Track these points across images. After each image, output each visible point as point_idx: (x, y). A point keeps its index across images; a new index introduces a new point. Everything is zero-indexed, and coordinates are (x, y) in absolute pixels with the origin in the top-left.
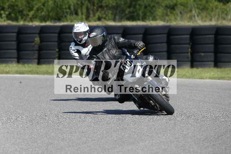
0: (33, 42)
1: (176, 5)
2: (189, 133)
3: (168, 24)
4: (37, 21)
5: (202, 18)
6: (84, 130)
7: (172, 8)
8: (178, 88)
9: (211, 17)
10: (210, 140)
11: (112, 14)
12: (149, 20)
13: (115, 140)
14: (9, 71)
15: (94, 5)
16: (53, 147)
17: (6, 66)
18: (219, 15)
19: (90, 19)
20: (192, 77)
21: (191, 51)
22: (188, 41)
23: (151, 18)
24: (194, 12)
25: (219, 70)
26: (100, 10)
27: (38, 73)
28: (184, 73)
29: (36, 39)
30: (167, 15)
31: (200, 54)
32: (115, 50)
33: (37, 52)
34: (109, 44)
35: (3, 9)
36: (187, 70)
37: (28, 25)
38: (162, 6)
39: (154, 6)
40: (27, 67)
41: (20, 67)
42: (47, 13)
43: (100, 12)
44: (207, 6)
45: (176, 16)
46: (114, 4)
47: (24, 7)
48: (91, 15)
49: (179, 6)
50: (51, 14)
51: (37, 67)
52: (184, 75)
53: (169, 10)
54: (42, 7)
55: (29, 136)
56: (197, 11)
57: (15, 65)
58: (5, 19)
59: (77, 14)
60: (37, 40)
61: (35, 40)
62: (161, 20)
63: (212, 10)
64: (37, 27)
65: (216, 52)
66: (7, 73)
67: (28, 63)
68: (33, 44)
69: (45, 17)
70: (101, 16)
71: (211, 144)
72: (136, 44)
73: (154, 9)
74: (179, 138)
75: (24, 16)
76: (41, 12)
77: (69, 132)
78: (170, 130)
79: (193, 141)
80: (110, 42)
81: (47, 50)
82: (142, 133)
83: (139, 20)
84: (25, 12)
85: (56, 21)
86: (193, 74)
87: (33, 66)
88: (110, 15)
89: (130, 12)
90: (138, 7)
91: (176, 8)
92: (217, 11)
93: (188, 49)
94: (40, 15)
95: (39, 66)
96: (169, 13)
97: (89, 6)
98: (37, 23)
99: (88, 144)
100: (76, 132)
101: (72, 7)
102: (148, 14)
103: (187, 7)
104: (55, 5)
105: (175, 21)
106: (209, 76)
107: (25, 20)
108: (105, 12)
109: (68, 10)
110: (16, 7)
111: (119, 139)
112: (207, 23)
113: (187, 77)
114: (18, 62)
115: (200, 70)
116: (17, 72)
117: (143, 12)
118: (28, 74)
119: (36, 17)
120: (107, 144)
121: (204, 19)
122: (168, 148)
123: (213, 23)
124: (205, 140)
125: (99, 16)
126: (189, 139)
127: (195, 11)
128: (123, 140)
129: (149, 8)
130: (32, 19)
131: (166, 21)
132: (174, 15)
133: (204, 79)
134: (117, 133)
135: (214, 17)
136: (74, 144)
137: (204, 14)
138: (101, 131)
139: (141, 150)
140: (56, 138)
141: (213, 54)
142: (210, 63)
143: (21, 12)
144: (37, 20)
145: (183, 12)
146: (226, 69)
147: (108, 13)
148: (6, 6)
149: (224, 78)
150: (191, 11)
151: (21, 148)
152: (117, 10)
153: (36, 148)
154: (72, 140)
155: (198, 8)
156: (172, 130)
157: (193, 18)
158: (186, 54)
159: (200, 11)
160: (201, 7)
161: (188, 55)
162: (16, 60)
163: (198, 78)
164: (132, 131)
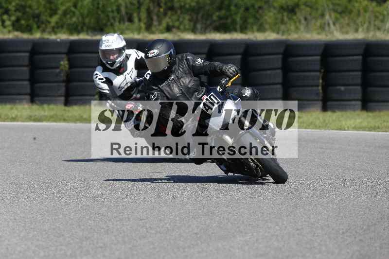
0: (58, 68)
1: (297, 5)
2: (319, 220)
3: (284, 37)
4: (64, 33)
5: (342, 27)
6: (143, 215)
7: (292, 10)
8: (300, 145)
9: (358, 25)
10: (354, 232)
11: (190, 20)
12: (253, 32)
13: (196, 232)
14: (17, 116)
15: (159, 5)
16: (90, 244)
17: (12, 109)
18: (370, 23)
19: (153, 29)
20: (325, 126)
21: (322, 83)
22: (318, 67)
23: (255, 28)
24: (327, 17)
25: (370, 114)
26: (169, 13)
27: (65, 120)
28: (311, 120)
29: (62, 63)
30: (282, 22)
31: (338, 87)
32: (188, 78)
33: (64, 84)
34: (179, 68)
35: (7, 12)
36: (315, 115)
37: (48, 39)
38: (275, 8)
39: (260, 8)
40: (47, 110)
41: (36, 110)
42: (80, 19)
43: (170, 18)
44: (350, 7)
45: (298, 24)
46: (193, 4)
47: (42, 9)
48: (155, 23)
49: (303, 7)
50: (87, 20)
51: (65, 110)
52: (311, 123)
53: (285, 14)
54: (73, 9)
55: (51, 225)
56: (333, 15)
57: (26, 106)
58: (10, 28)
59: (130, 20)
60: (64, 63)
61: (61, 65)
62: (273, 31)
63: (359, 14)
64: (63, 42)
65: (366, 84)
66: (14, 119)
67: (49, 103)
68: (58, 70)
69: (77, 26)
70: (171, 24)
71: (357, 239)
72: (224, 68)
73: (260, 11)
74: (302, 229)
75: (41, 24)
76: (71, 18)
77: (117, 219)
78: (287, 216)
79: (326, 234)
80: (180, 65)
81: (79, 81)
82: (240, 220)
83: (235, 30)
84: (43, 18)
85: (96, 33)
86: (327, 121)
87: (58, 109)
88: (186, 22)
89: (220, 18)
90: (233, 8)
91: (297, 10)
92: (367, 15)
93: (319, 79)
94: (69, 21)
95: (67, 108)
96: (285, 19)
97: (152, 8)
98: (63, 36)
99: (150, 239)
100: (129, 218)
101: (123, 9)
102: (251, 20)
103: (317, 9)
104: (93, 5)
105: (297, 33)
106: (353, 126)
107: (44, 31)
108: (179, 17)
109: (116, 14)
110: (28, 10)
111: (202, 231)
112: (351, 36)
113: (316, 127)
114: (32, 101)
115: (338, 114)
116: (30, 118)
117: (241, 18)
118: (48, 121)
119: (62, 27)
120: (182, 239)
121: (344, 30)
122: (284, 246)
123: (360, 36)
124: (347, 232)
125: (168, 24)
126: (320, 231)
127: (330, 16)
128: (208, 232)
129: (251, 10)
130: (56, 30)
131: (281, 33)
132: (295, 22)
133: (345, 130)
134: (199, 220)
135: (362, 26)
136: (126, 239)
137: (345, 20)
138: (172, 217)
139: (239, 249)
140: (96, 229)
141: (359, 88)
142: (353, 103)
143: (37, 17)
144: (64, 30)
145: (309, 17)
146: (382, 113)
147: (184, 18)
148: (12, 7)
149: (379, 128)
150: (323, 15)
151: (36, 246)
152: (198, 14)
153: (62, 245)
154: (122, 232)
155: (335, 11)
156: (290, 216)
157: (327, 28)
158: (315, 88)
159: (338, 16)
160: (340, 9)
161: (319, 90)
162: (28, 97)
163: (335, 128)
164: (223, 218)
